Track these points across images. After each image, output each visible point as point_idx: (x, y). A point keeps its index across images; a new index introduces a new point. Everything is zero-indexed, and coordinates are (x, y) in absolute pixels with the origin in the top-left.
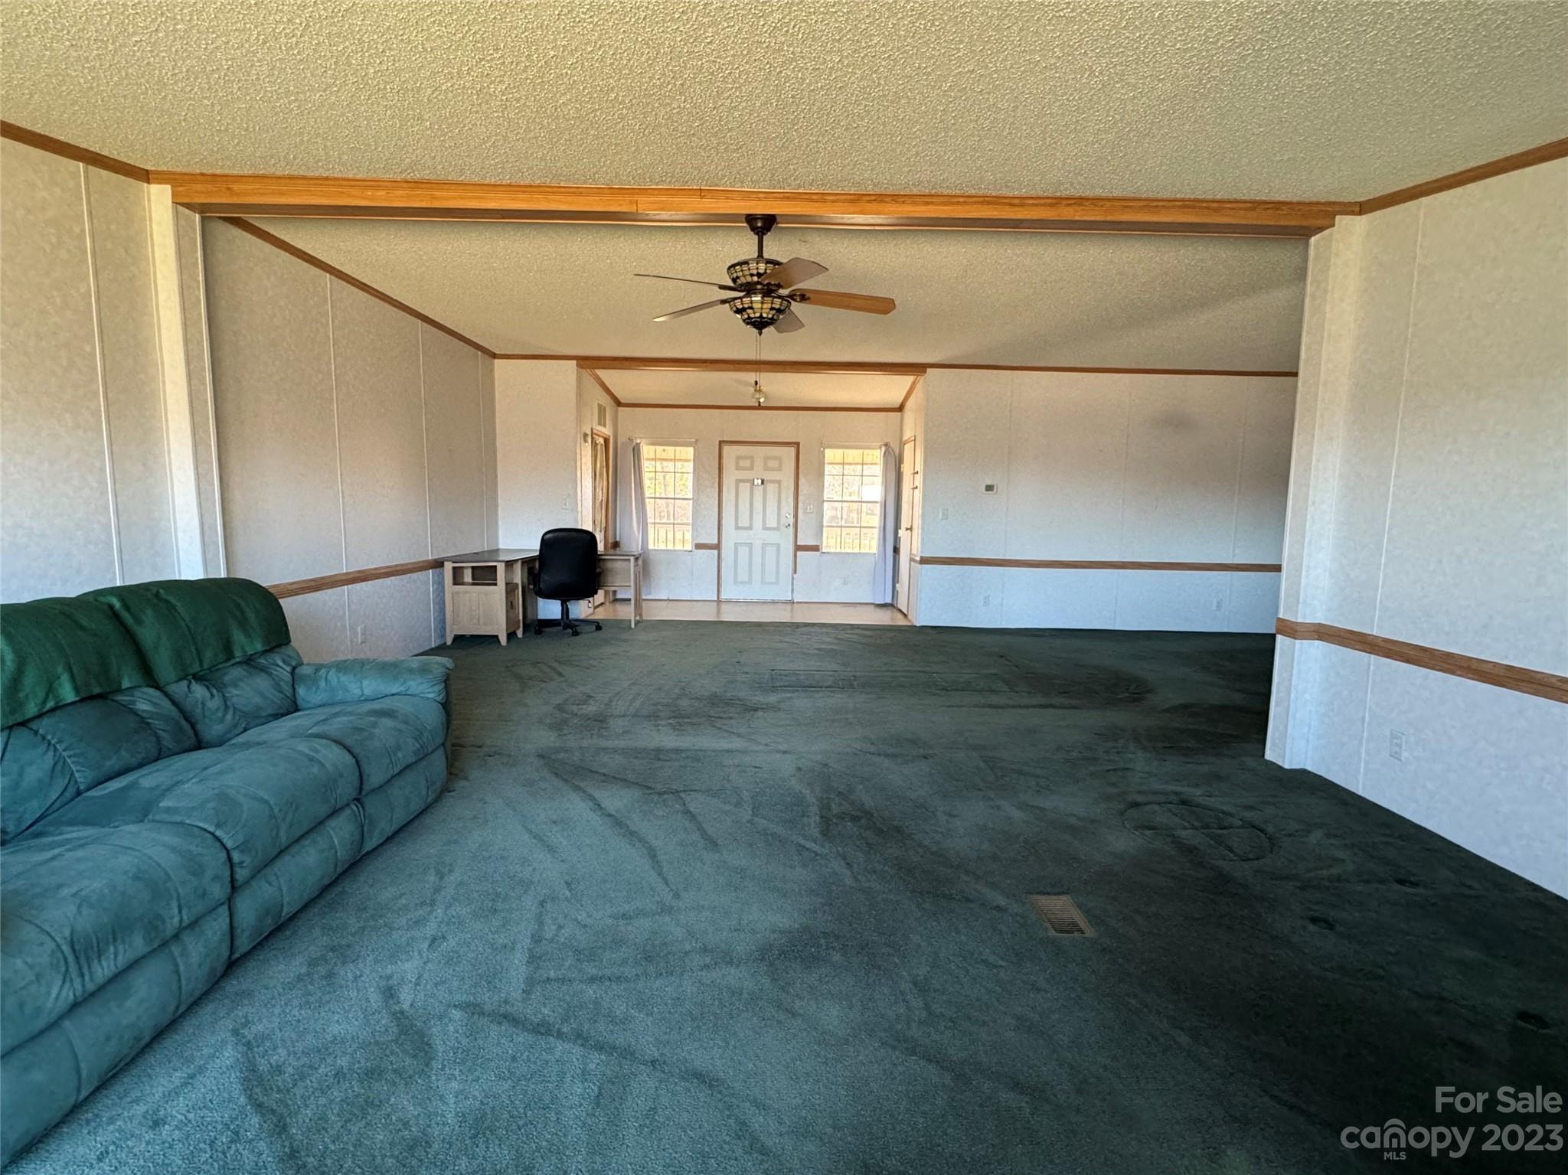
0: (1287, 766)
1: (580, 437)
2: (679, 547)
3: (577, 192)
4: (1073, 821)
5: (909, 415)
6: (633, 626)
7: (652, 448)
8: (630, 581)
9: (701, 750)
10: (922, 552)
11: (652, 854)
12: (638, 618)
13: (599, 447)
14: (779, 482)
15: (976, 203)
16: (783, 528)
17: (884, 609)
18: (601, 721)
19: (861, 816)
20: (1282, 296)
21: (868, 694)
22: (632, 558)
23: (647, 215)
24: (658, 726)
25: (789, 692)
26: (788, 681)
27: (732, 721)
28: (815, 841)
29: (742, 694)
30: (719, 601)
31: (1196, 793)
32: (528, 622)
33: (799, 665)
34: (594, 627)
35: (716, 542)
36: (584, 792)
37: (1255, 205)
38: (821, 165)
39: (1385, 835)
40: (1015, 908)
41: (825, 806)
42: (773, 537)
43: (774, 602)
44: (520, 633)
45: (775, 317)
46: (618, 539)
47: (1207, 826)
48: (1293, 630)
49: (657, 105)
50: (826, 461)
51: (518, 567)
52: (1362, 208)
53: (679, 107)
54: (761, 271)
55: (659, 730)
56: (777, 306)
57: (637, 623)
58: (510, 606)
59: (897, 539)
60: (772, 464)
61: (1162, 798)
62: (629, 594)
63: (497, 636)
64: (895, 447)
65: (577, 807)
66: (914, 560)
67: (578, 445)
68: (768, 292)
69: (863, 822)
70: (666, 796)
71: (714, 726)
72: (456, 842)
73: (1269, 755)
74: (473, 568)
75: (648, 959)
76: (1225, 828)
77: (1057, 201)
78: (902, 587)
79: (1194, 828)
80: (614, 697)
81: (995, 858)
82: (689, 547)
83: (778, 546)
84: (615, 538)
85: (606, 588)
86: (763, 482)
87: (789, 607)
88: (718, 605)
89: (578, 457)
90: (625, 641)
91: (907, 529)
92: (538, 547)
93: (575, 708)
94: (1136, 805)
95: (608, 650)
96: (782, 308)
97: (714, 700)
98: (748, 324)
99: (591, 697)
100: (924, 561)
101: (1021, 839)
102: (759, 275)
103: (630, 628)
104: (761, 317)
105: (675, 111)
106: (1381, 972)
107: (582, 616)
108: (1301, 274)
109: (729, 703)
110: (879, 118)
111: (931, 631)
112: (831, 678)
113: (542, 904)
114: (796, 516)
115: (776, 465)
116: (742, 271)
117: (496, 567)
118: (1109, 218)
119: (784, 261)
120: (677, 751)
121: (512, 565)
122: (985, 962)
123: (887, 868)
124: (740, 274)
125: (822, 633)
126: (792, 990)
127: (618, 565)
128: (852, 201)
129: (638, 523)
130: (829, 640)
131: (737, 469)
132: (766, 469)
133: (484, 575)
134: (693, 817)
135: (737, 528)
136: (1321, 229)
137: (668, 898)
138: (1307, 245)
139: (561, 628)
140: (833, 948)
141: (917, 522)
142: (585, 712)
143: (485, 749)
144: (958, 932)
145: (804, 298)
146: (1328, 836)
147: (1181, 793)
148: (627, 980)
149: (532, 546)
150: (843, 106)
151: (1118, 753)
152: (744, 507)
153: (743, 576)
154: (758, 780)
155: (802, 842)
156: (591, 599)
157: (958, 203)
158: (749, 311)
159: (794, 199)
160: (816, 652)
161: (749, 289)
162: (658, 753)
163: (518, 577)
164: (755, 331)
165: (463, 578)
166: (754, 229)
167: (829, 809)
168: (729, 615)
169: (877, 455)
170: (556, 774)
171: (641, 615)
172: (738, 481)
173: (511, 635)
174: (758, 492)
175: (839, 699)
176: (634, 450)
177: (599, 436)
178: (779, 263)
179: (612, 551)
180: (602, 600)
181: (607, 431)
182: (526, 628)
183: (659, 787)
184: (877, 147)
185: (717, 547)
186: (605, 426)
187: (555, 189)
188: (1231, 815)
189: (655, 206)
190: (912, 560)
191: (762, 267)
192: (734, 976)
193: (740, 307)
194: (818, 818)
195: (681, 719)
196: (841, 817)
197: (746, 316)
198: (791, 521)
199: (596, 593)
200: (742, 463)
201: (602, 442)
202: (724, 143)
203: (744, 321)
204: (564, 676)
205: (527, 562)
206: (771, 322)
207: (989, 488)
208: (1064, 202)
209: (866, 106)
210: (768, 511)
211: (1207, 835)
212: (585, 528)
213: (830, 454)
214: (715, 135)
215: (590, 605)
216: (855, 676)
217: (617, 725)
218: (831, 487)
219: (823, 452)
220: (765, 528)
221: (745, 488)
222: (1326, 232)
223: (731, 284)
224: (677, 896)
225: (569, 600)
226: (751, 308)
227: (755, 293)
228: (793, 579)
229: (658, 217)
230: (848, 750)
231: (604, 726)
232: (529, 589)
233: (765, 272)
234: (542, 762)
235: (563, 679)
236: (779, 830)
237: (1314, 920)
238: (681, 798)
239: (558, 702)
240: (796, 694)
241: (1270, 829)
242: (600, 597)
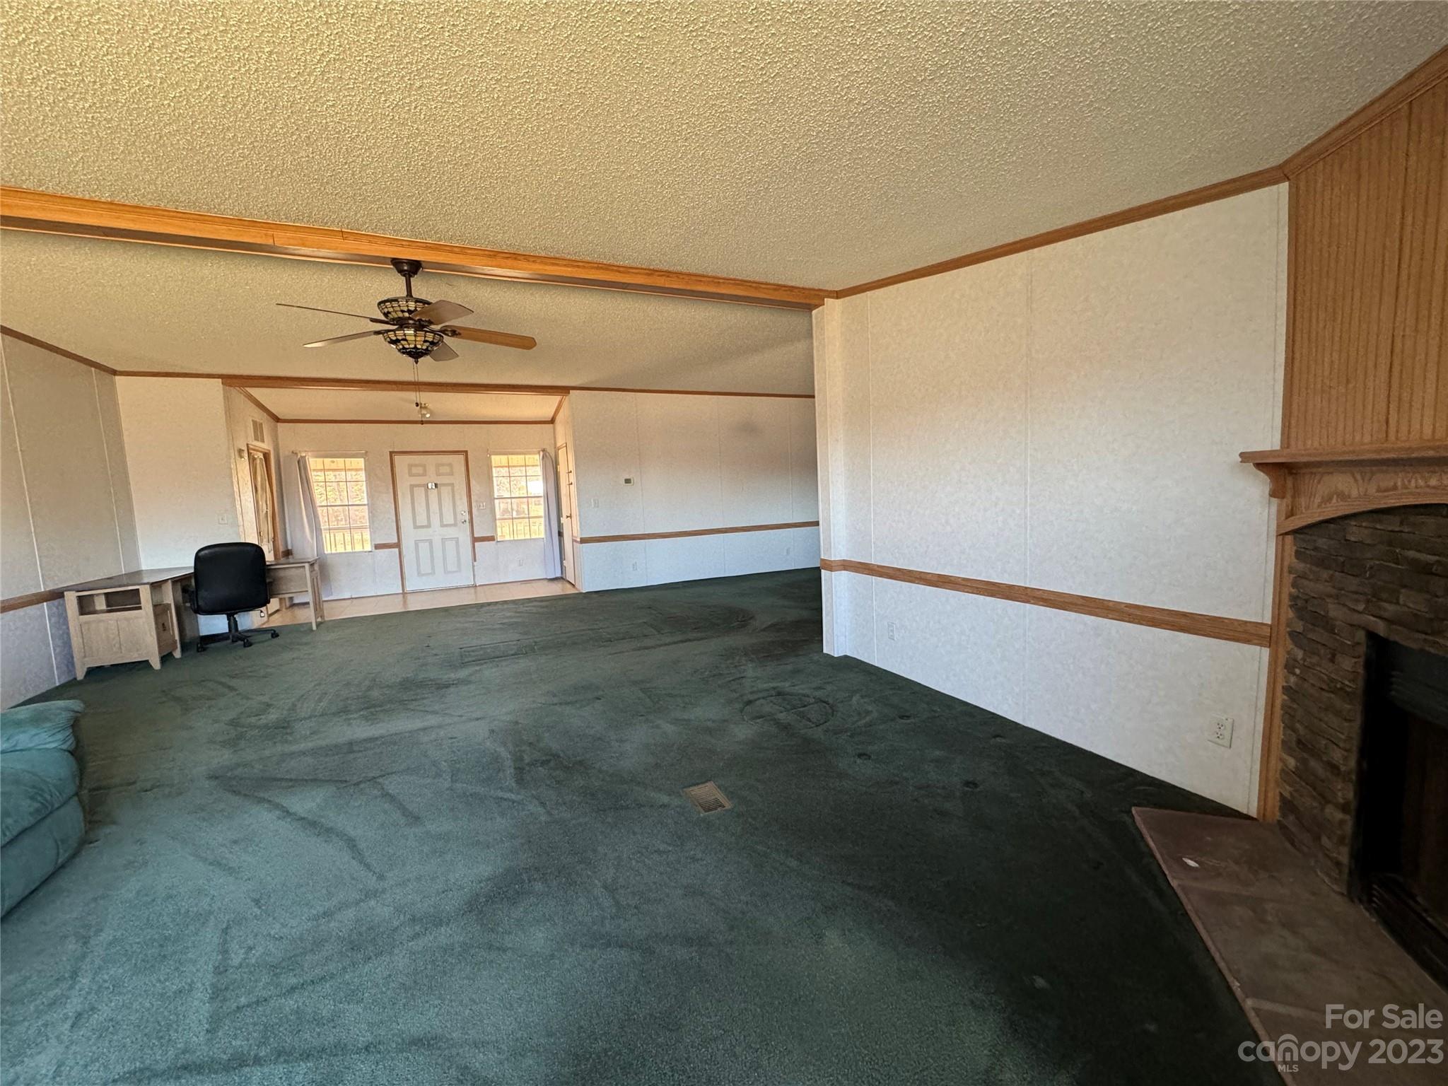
0: (836, 656)
1: (233, 454)
2: (358, 548)
3: (201, 219)
4: (709, 724)
5: (560, 427)
6: (314, 627)
7: (320, 460)
8: (307, 587)
9: (396, 734)
10: (581, 534)
11: (352, 844)
12: (319, 620)
13: (258, 461)
14: (452, 485)
15: (592, 268)
16: (460, 524)
17: (556, 582)
18: (283, 728)
19: (550, 759)
20: (800, 346)
21: (546, 655)
22: (307, 565)
23: (286, 248)
24: (349, 719)
25: (477, 665)
26: (477, 656)
27: (425, 701)
28: (511, 791)
29: (432, 676)
30: (404, 594)
31: (786, 686)
32: (187, 640)
33: (485, 640)
34: (270, 635)
35: (396, 541)
36: (269, 801)
37: (778, 287)
38: (458, 224)
39: (891, 689)
40: (676, 802)
41: (518, 759)
42: (451, 532)
43: (457, 588)
44: (178, 654)
45: (430, 348)
46: (290, 548)
47: (794, 707)
48: (830, 566)
49: (282, 151)
50: (493, 465)
51: (168, 588)
52: (838, 295)
53: (308, 156)
54: (412, 309)
55: (349, 724)
56: (431, 340)
57: (318, 625)
58: (162, 627)
59: (560, 525)
60: (445, 469)
61: (765, 694)
62: (308, 598)
63: (147, 661)
64: (552, 452)
65: (261, 819)
66: (576, 541)
67: (232, 460)
68: (420, 326)
69: (552, 764)
70: (362, 786)
71: (408, 709)
72: (103, 897)
73: (825, 651)
74: (106, 594)
75: (354, 947)
76: (805, 706)
77: (652, 272)
78: (568, 563)
79: (787, 710)
80: (299, 700)
81: (657, 766)
82: (368, 547)
83: (457, 540)
84: (287, 547)
85: (281, 596)
86: (436, 485)
87: (472, 590)
88: (404, 597)
89: (234, 472)
90: (306, 644)
91: (567, 517)
92: (192, 564)
93: (253, 720)
94: (749, 702)
95: (287, 656)
96: (435, 341)
97: (406, 685)
98: (403, 353)
99: (271, 705)
100: (583, 541)
101: (675, 746)
102: (410, 312)
103: (312, 630)
104: (415, 347)
105: (303, 159)
106: (897, 779)
107: (255, 626)
108: (809, 335)
109: (422, 685)
110: (503, 193)
111: (595, 596)
112: (515, 647)
113: (225, 931)
114: (471, 513)
115: (448, 471)
116: (393, 307)
117: (138, 590)
118: (689, 288)
119: (433, 301)
120: (372, 740)
121: (160, 587)
122: (658, 852)
123: (574, 797)
124: (391, 310)
125: (503, 610)
126: (500, 929)
127: (292, 573)
128: (490, 256)
129: (311, 531)
130: (509, 614)
131: (410, 476)
132: (438, 474)
133: (123, 600)
134: (392, 799)
135: (416, 527)
136: (817, 306)
137: (372, 882)
138: (811, 317)
139: (230, 641)
140: (535, 880)
141: (575, 512)
142: (265, 721)
143: (138, 786)
144: (634, 833)
145: (454, 333)
146: (862, 697)
147: (778, 687)
148: (332, 976)
149: (186, 563)
150: (471, 180)
151: (736, 666)
152: (421, 509)
153: (425, 567)
154: (454, 749)
155: (500, 794)
156: (263, 609)
157: (578, 267)
158: (403, 342)
159: (436, 249)
160: (501, 626)
161: (401, 323)
162: (351, 746)
163: (169, 597)
164: (411, 360)
165: (94, 606)
166: (401, 271)
167: (522, 759)
168: (415, 604)
169: (537, 458)
170: (235, 792)
171: (322, 617)
172: (412, 487)
173: (166, 658)
174: (433, 495)
175: (523, 663)
176: (299, 462)
177: (257, 451)
178: (429, 303)
179: (283, 560)
180: (277, 608)
181: (266, 445)
182: (184, 647)
183: (355, 779)
184: (505, 216)
185: (398, 545)
186: (263, 441)
187: (172, 214)
188: (808, 696)
189: (292, 241)
190: (574, 541)
191: (412, 305)
192: (444, 935)
193: (394, 338)
194: (512, 770)
195: (371, 708)
196: (533, 764)
197: (401, 347)
198: (467, 517)
199: (269, 602)
200: (414, 470)
201: (262, 456)
202: (360, 195)
203: (399, 350)
204: (236, 690)
205: (181, 582)
206: (426, 352)
207: (628, 481)
208: (657, 273)
209: (491, 183)
210: (444, 510)
211: (795, 713)
212: (249, 541)
213: (496, 459)
214: (350, 186)
215: (262, 615)
216: (535, 642)
217: (302, 728)
218: (501, 487)
219: (490, 458)
220: (443, 526)
221: (419, 493)
222: (821, 308)
223: (383, 318)
224: (381, 877)
225: (236, 613)
226: (405, 340)
227: (408, 327)
228: (473, 566)
229: (296, 252)
230: (534, 705)
231: (289, 731)
232: (186, 608)
233: (416, 310)
234: (214, 783)
235: (235, 693)
236: (480, 790)
237: (860, 755)
238: (379, 784)
239: (231, 717)
240: (485, 666)
241: (831, 701)
242: (274, 604)
